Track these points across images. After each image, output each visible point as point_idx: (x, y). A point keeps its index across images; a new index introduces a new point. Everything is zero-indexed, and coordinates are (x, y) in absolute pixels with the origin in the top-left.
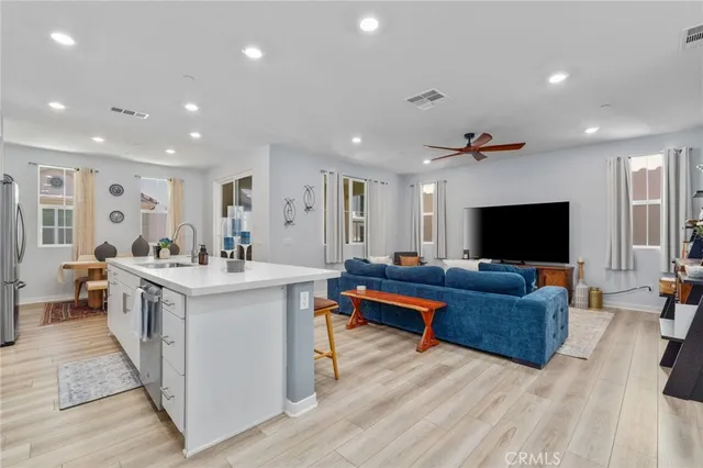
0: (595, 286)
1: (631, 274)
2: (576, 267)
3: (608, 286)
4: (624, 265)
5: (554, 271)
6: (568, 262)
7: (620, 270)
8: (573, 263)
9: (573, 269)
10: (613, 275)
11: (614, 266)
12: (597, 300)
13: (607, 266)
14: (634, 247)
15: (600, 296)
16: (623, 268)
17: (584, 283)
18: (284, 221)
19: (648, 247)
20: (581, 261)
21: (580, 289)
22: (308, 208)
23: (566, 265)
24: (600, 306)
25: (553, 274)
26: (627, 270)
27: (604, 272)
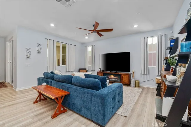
0: (137, 80)
1: (148, 75)
2: (132, 73)
3: (141, 79)
4: (146, 72)
5: (125, 75)
6: (129, 72)
7: (144, 74)
8: (131, 72)
9: (131, 74)
10: (143, 76)
11: (143, 73)
12: (138, 84)
13: (141, 73)
14: (149, 67)
15: (139, 83)
16: (146, 73)
17: (134, 79)
18: (26, 57)
19: (153, 67)
20: (133, 71)
21: (133, 81)
22: (39, 52)
23: (129, 73)
24: (139, 86)
25: (125, 76)
26: (147, 74)
27: (140, 75)
